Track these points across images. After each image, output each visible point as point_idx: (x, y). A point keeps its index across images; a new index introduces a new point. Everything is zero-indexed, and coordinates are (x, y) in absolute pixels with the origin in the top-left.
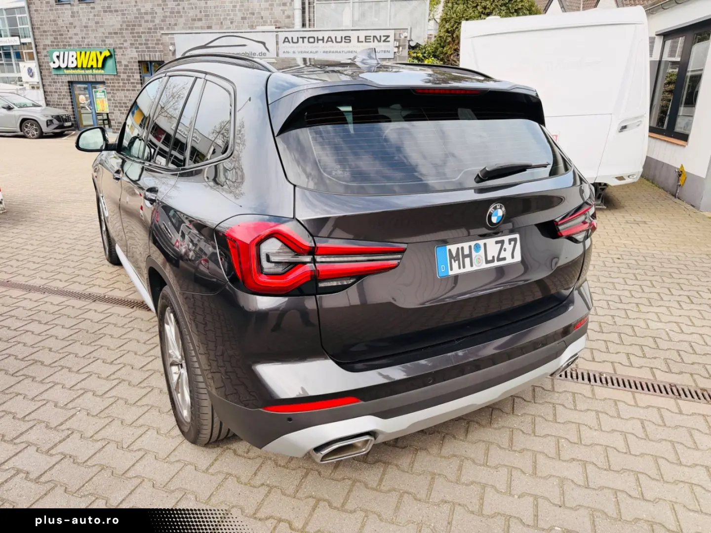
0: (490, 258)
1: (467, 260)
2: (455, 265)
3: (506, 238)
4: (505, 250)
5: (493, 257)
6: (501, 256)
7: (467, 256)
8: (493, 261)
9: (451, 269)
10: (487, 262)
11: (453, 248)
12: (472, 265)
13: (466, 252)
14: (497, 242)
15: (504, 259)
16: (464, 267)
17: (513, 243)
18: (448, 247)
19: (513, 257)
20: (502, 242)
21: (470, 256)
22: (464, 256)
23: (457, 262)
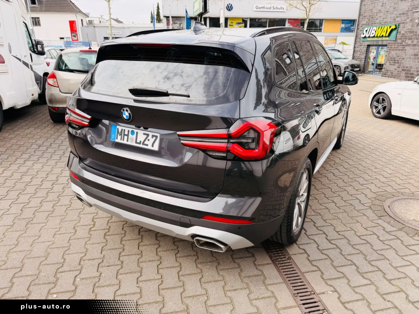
0: (138, 141)
1: (126, 137)
2: (119, 137)
3: (151, 134)
4: (149, 140)
5: (141, 141)
6: (145, 143)
7: (126, 135)
8: (140, 143)
9: (117, 139)
10: (136, 143)
11: (120, 128)
12: (127, 141)
13: (126, 133)
14: (144, 134)
15: (147, 145)
16: (123, 140)
17: (154, 138)
18: (118, 127)
19: (153, 146)
20: (148, 135)
21: (128, 135)
22: (125, 135)
23: (120, 136)
